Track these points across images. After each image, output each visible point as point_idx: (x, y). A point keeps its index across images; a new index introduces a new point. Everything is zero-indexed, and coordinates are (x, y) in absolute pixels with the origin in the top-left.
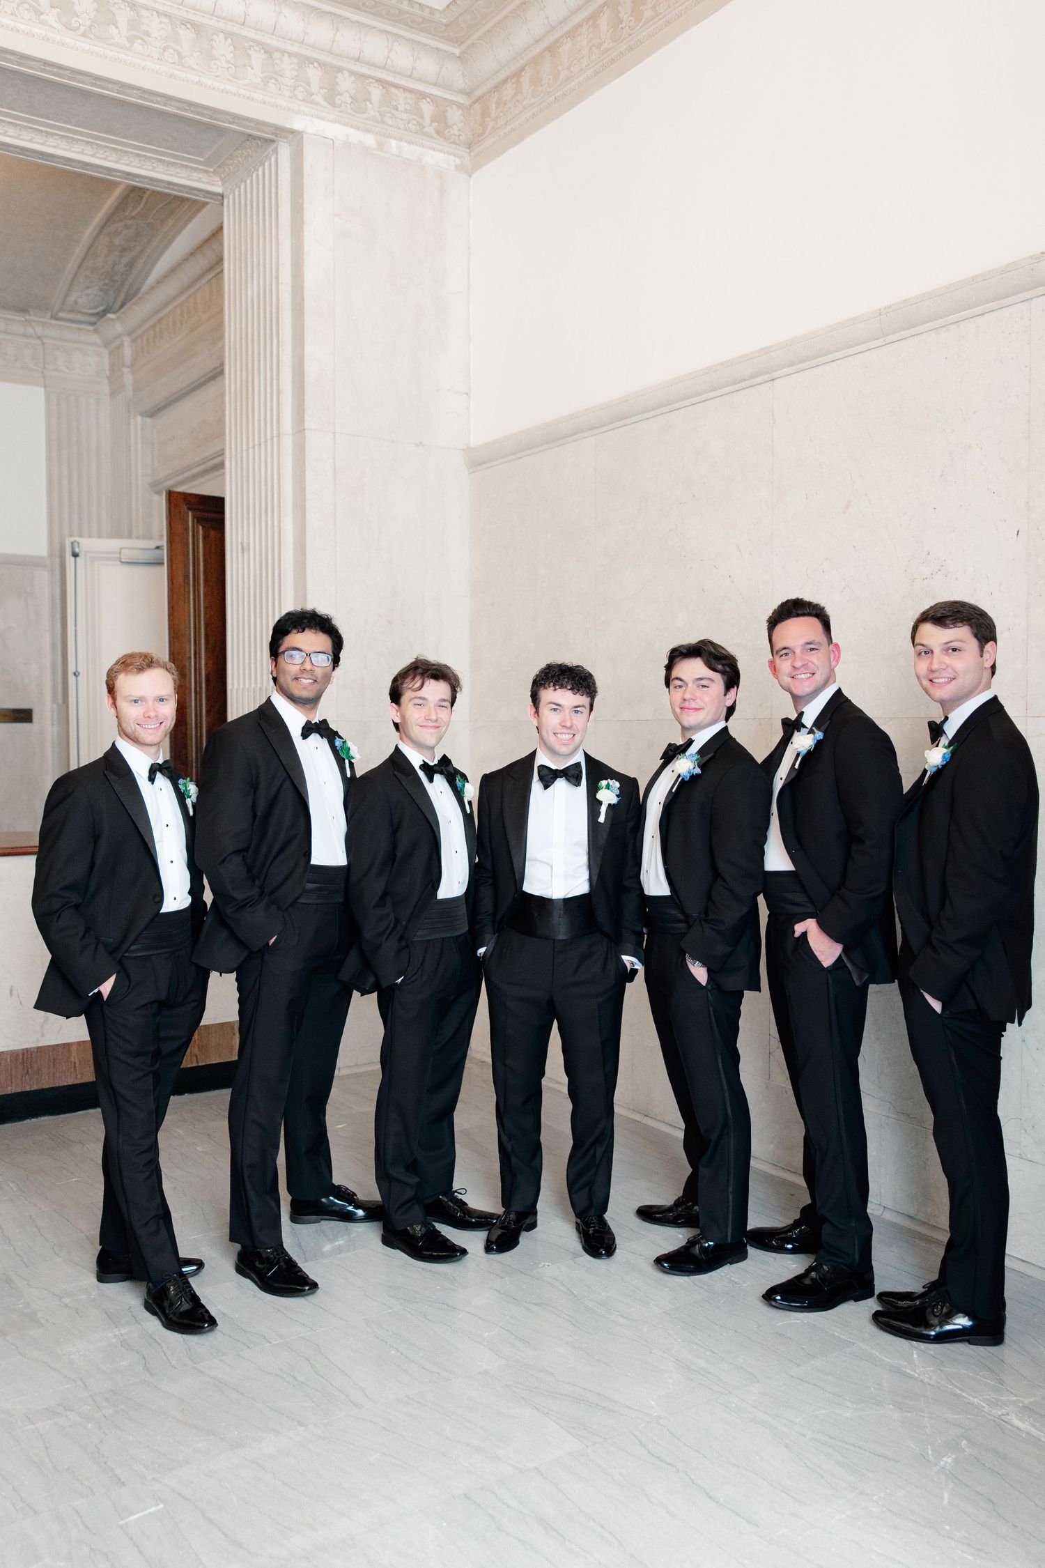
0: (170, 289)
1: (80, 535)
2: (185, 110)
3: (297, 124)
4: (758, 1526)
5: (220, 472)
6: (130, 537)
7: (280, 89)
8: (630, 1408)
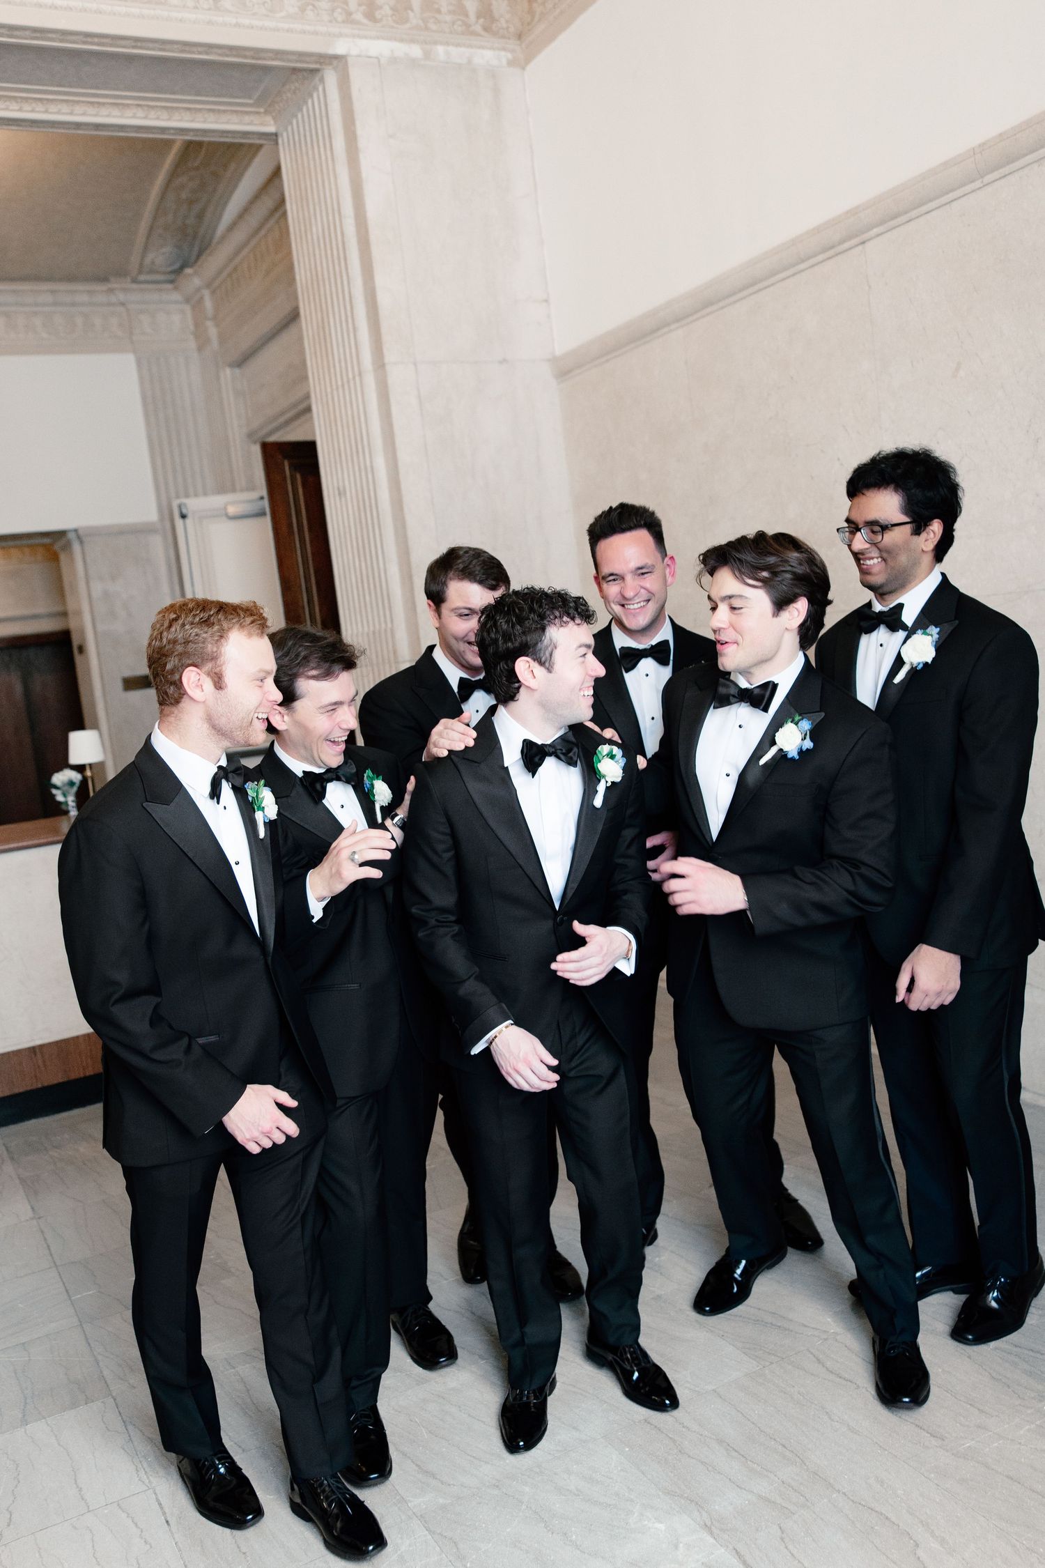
0: (239, 236)
1: (187, 496)
2: (227, 56)
3: (340, 48)
4: (943, 1440)
5: (308, 415)
6: (234, 490)
7: (318, 14)
8: (806, 1326)
